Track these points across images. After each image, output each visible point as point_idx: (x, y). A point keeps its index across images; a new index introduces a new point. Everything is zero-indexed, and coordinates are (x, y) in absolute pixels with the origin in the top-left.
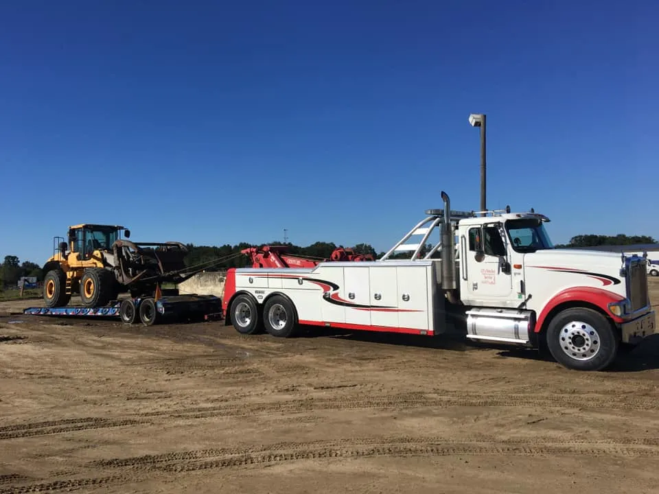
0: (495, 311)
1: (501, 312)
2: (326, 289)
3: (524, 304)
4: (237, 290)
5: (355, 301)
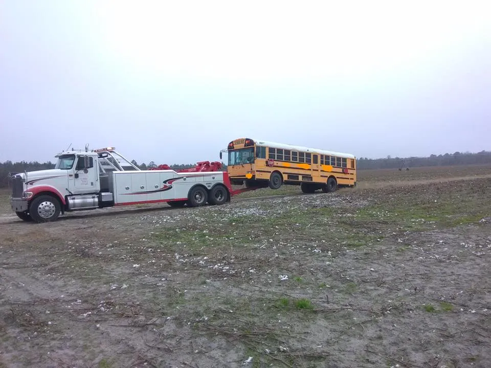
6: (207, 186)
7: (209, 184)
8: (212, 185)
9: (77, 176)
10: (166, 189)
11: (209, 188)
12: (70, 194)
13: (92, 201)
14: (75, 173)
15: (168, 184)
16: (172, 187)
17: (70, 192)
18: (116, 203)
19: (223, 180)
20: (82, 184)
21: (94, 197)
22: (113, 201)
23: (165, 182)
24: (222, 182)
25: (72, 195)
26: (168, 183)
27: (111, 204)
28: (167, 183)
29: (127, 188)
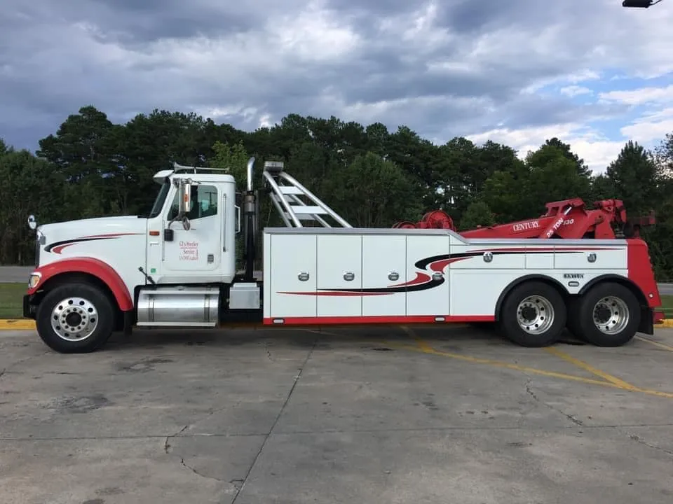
6: (565, 282)
7: (574, 276)
8: (583, 282)
9: (169, 236)
10: (424, 284)
11: (573, 290)
12: (149, 283)
13: (203, 307)
14: (167, 227)
15: (429, 272)
16: (442, 281)
17: (150, 279)
18: (266, 315)
19: (626, 265)
20: (181, 258)
21: (207, 297)
22: (261, 310)
23: (421, 264)
24: (625, 273)
25: (154, 286)
26: (433, 268)
27: (254, 316)
28: (428, 266)
29: (304, 278)
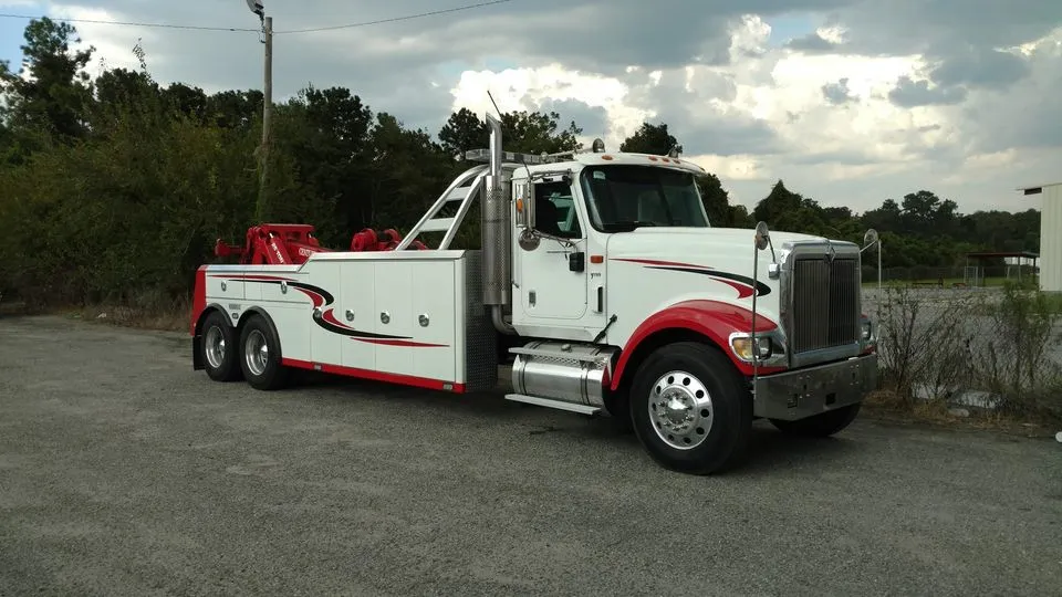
0: (557, 347)
1: (568, 350)
2: (318, 303)
3: (603, 334)
4: (209, 302)
5: (355, 325)
